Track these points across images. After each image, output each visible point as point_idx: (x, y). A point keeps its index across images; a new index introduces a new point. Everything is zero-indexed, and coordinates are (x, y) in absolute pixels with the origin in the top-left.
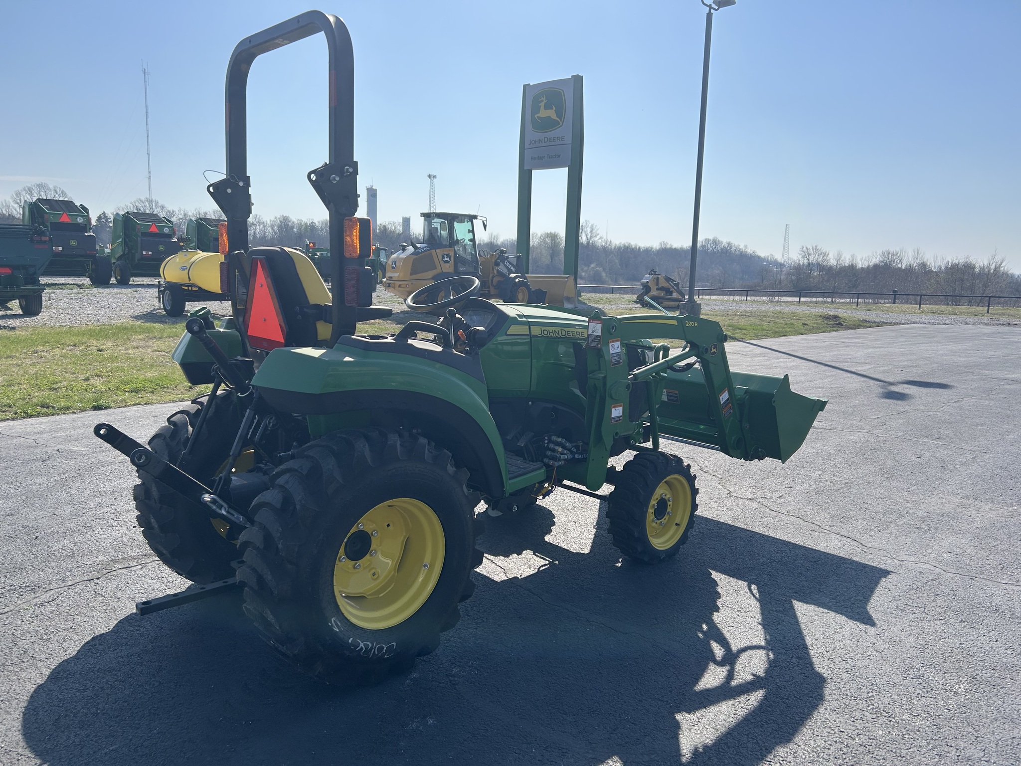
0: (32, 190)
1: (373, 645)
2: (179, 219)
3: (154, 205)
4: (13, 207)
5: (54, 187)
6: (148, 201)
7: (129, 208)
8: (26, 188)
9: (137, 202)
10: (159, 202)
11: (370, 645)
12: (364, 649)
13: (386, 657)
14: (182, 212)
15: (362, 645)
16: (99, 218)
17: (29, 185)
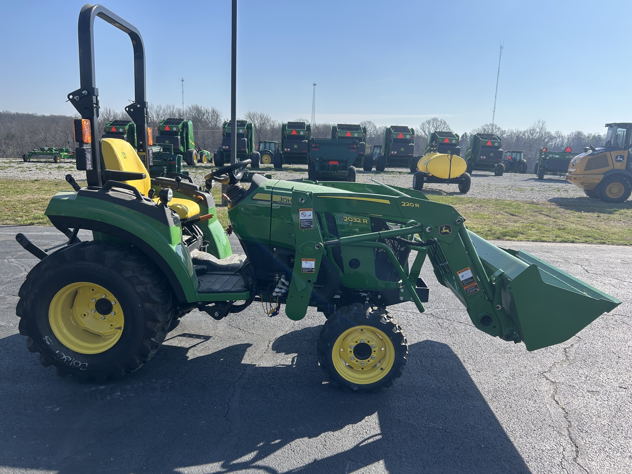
0: (430, 122)
1: (72, 359)
2: (508, 136)
3: (494, 127)
4: (420, 131)
5: (441, 120)
6: (491, 125)
7: (480, 130)
8: (428, 121)
9: (485, 126)
10: (497, 126)
11: (70, 359)
12: (66, 359)
13: (81, 369)
14: (510, 131)
15: (64, 357)
16: (463, 136)
17: (429, 119)
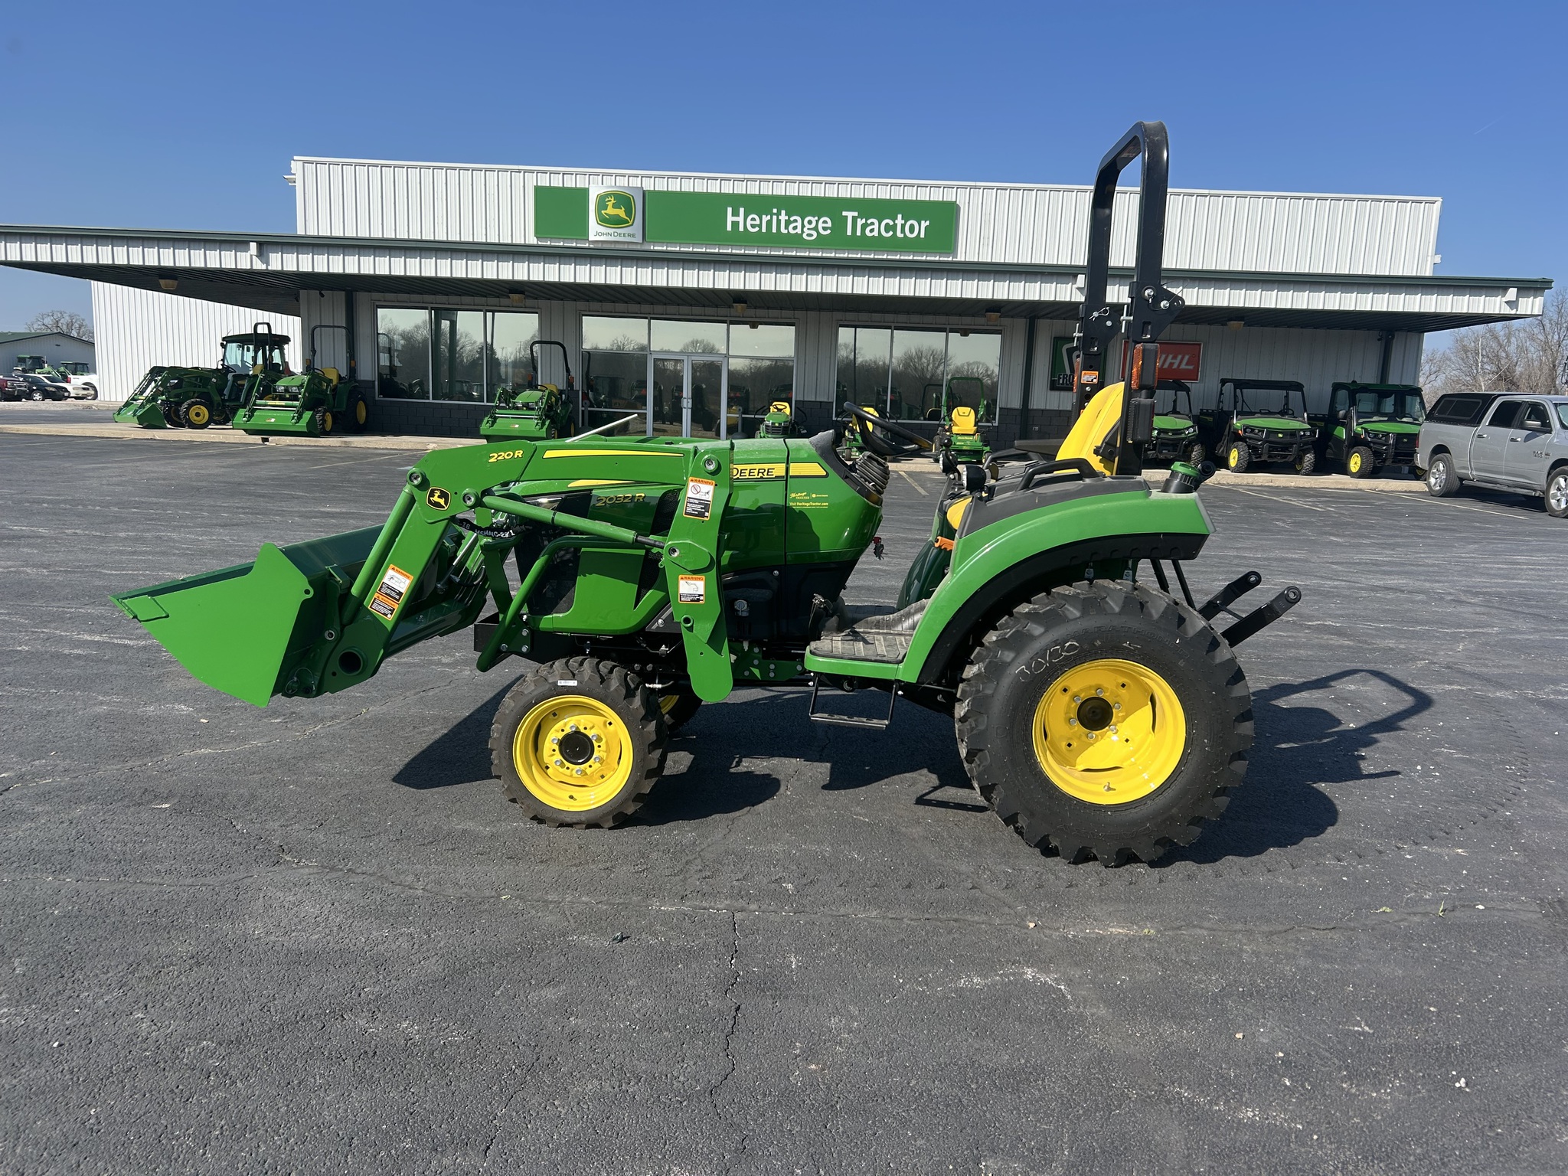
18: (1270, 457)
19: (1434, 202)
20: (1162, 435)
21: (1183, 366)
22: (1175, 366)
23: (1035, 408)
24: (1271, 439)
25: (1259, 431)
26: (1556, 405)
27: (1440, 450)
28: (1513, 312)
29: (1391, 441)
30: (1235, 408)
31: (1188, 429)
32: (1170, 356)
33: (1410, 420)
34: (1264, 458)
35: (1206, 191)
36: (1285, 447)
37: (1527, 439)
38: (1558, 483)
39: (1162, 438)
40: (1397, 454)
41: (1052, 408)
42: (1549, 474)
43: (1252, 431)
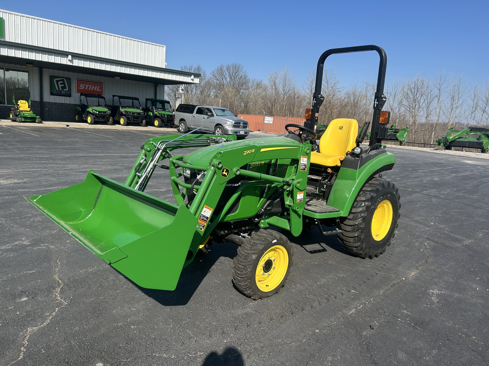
18: (133, 121)
19: (164, 47)
20: (100, 113)
21: (98, 90)
22: (95, 90)
23: (45, 101)
24: (133, 115)
25: (129, 113)
26: (214, 109)
27: (182, 120)
28: (193, 82)
29: (166, 117)
30: (120, 105)
31: (107, 111)
32: (93, 86)
33: (168, 111)
34: (132, 121)
35: (99, 31)
36: (138, 118)
37: (208, 118)
38: (218, 130)
39: (100, 114)
40: (168, 121)
41: (52, 102)
42: (215, 127)
43: (127, 113)
